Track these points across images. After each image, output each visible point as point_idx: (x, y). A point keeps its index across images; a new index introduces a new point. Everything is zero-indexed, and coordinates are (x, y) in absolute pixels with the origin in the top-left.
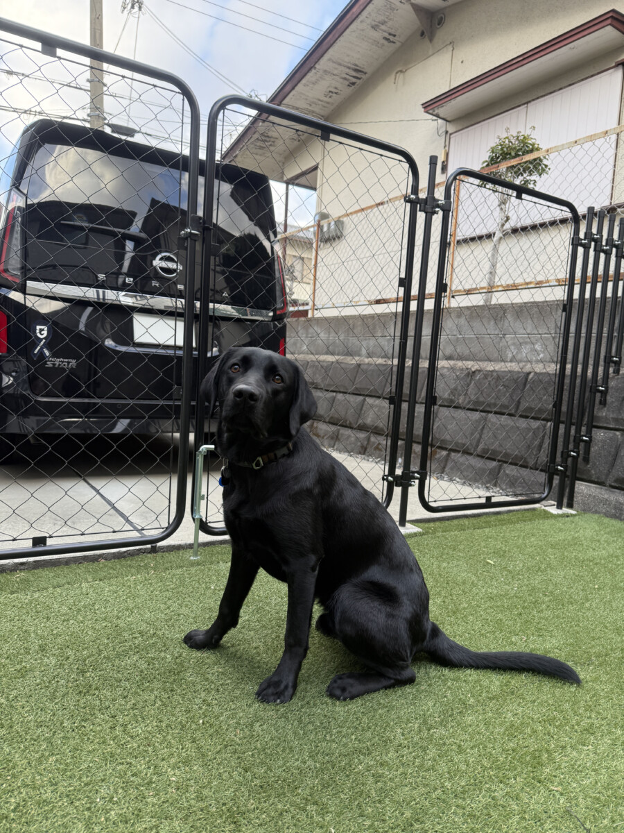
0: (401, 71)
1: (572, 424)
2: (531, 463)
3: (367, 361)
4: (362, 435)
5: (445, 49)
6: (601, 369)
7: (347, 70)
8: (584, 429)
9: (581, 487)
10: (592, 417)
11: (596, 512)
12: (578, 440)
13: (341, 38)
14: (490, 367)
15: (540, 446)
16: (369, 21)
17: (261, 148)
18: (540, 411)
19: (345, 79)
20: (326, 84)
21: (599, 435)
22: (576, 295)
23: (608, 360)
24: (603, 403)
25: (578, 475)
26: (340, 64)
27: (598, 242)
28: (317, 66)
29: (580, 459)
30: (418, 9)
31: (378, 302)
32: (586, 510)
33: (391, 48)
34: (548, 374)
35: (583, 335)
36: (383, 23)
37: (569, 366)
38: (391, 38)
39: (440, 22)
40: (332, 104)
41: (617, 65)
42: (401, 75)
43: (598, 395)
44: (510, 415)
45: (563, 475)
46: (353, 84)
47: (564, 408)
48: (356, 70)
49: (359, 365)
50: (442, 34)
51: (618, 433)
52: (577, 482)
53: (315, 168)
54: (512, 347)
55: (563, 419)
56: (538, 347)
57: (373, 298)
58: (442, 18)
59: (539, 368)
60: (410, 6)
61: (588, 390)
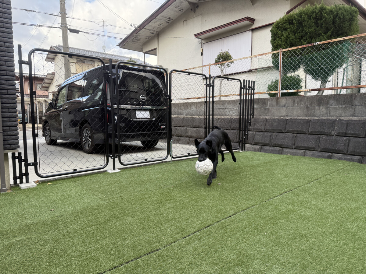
0: (185, 21)
1: (243, 130)
2: (235, 141)
3: (186, 117)
4: (187, 139)
5: (199, 16)
6: (249, 117)
7: (166, 19)
8: (246, 131)
9: (247, 145)
10: (248, 129)
11: (250, 151)
12: (245, 134)
13: (165, 10)
14: (223, 117)
15: (237, 136)
16: (174, 6)
17: (134, 41)
18: (236, 128)
19: (165, 21)
20: (158, 23)
21: (250, 133)
22: (242, 98)
23: (251, 115)
24: (250, 125)
25: (246, 143)
26: (164, 17)
27: (246, 87)
28: (156, 18)
29: (246, 139)
30: (190, 3)
31: (188, 99)
32: (248, 150)
33: (181, 13)
34: (237, 118)
35: (244, 108)
36: (179, 6)
37: (242, 116)
38: (181, 10)
39: (197, 7)
40: (161, 28)
41: (250, 30)
42: (185, 22)
43: (249, 123)
44: (229, 129)
45: (242, 143)
46: (168, 22)
47: (241, 127)
48: (169, 19)
49: (184, 118)
50: (198, 11)
51: (254, 132)
52: (246, 144)
53: (156, 49)
54: (228, 112)
55: (241, 129)
56: (234, 111)
57: (186, 98)
58: (197, 6)
59: (235, 117)
60: (187, 2)
61: (246, 122)
